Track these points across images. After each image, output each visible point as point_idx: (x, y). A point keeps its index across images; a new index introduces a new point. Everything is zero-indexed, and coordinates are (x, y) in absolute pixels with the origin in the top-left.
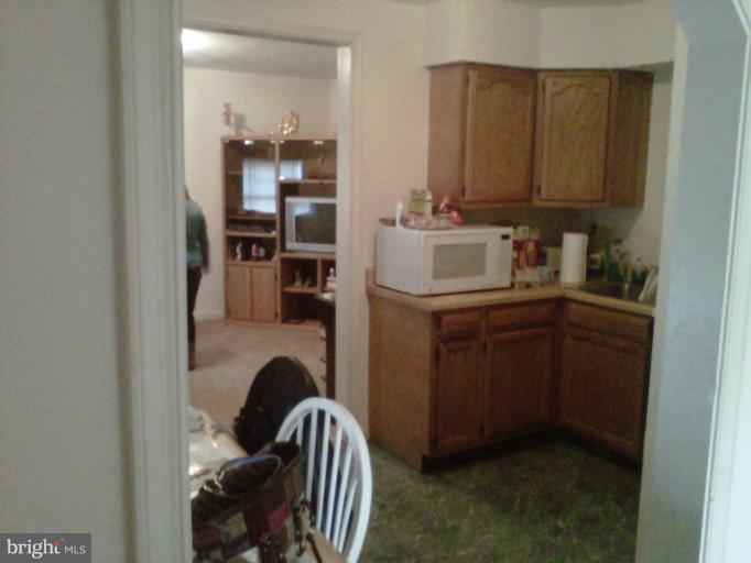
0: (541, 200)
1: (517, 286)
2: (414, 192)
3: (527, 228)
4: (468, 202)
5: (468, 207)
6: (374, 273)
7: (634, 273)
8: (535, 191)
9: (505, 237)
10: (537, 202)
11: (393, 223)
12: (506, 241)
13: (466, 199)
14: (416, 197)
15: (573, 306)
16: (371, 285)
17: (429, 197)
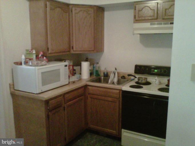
0: (74, 51)
1: (70, 83)
2: (27, 50)
3: (69, 61)
4: (50, 53)
5: (50, 55)
6: (13, 85)
7: (104, 73)
8: (71, 48)
9: (66, 66)
10: (72, 52)
11: (21, 64)
12: (66, 67)
13: (49, 52)
14: (28, 52)
15: (90, 87)
16: (12, 90)
17: (34, 52)
